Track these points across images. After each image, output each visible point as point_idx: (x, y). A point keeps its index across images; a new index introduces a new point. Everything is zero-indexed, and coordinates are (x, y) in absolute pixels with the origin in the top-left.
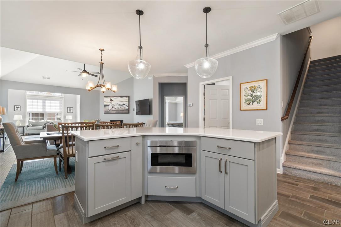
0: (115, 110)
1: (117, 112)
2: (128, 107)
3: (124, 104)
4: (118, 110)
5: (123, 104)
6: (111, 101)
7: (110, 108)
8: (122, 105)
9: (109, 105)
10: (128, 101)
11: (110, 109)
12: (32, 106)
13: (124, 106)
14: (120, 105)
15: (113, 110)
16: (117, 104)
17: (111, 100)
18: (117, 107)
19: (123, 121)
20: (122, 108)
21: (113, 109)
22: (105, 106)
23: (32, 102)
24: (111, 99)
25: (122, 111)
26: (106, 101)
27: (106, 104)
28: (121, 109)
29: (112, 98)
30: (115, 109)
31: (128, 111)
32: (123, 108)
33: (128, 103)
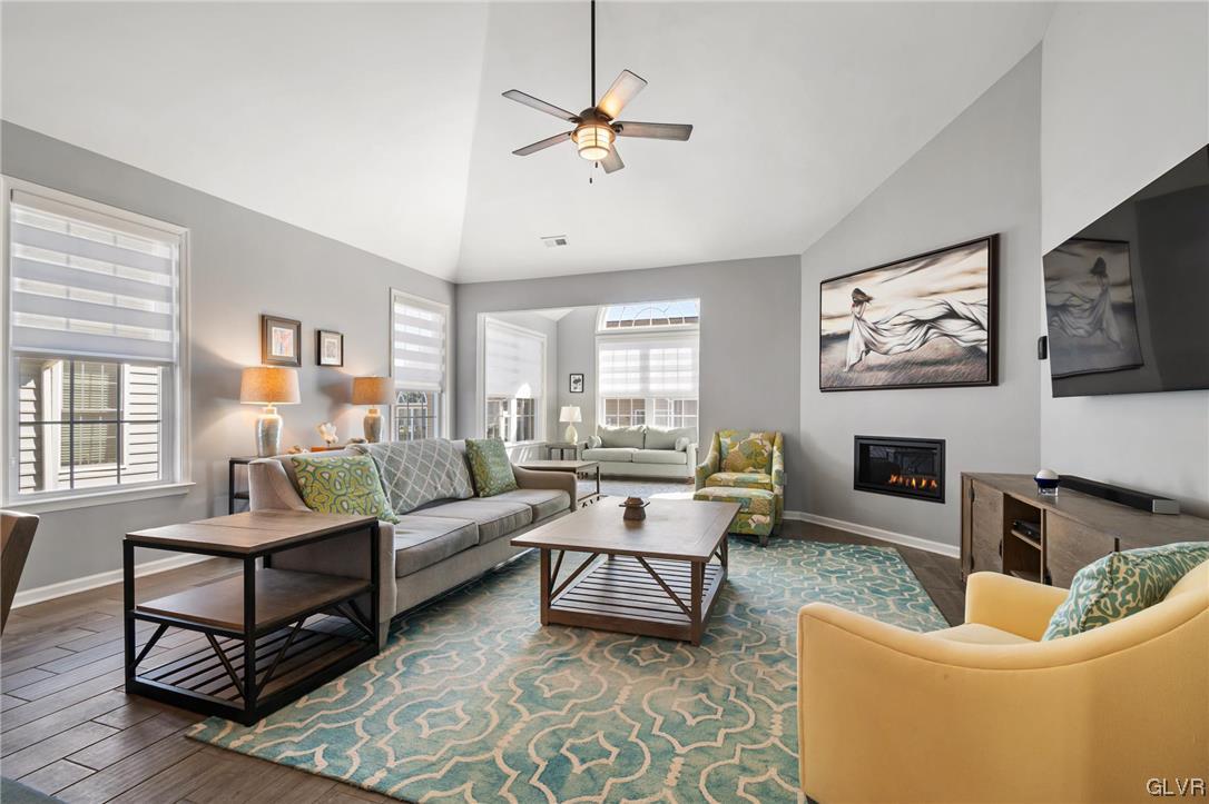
0: (882, 367)
1: (901, 378)
2: (983, 335)
3: (952, 314)
4: (907, 364)
5: (941, 311)
6: (857, 303)
7: (851, 351)
8: (933, 323)
9: (845, 336)
10: (983, 279)
11: (853, 359)
12: (627, 372)
13: (951, 326)
14: (918, 323)
15: (870, 369)
16: (900, 320)
17: (860, 298)
18: (899, 343)
19: (942, 443)
20: (938, 346)
21: (874, 358)
22: (826, 341)
23: (627, 360)
24: (857, 291)
25: (931, 370)
26: (833, 313)
27: (830, 328)
28: (926, 353)
29: (866, 285)
30: (883, 359)
31: (988, 367)
32: (944, 346)
33: (982, 295)
